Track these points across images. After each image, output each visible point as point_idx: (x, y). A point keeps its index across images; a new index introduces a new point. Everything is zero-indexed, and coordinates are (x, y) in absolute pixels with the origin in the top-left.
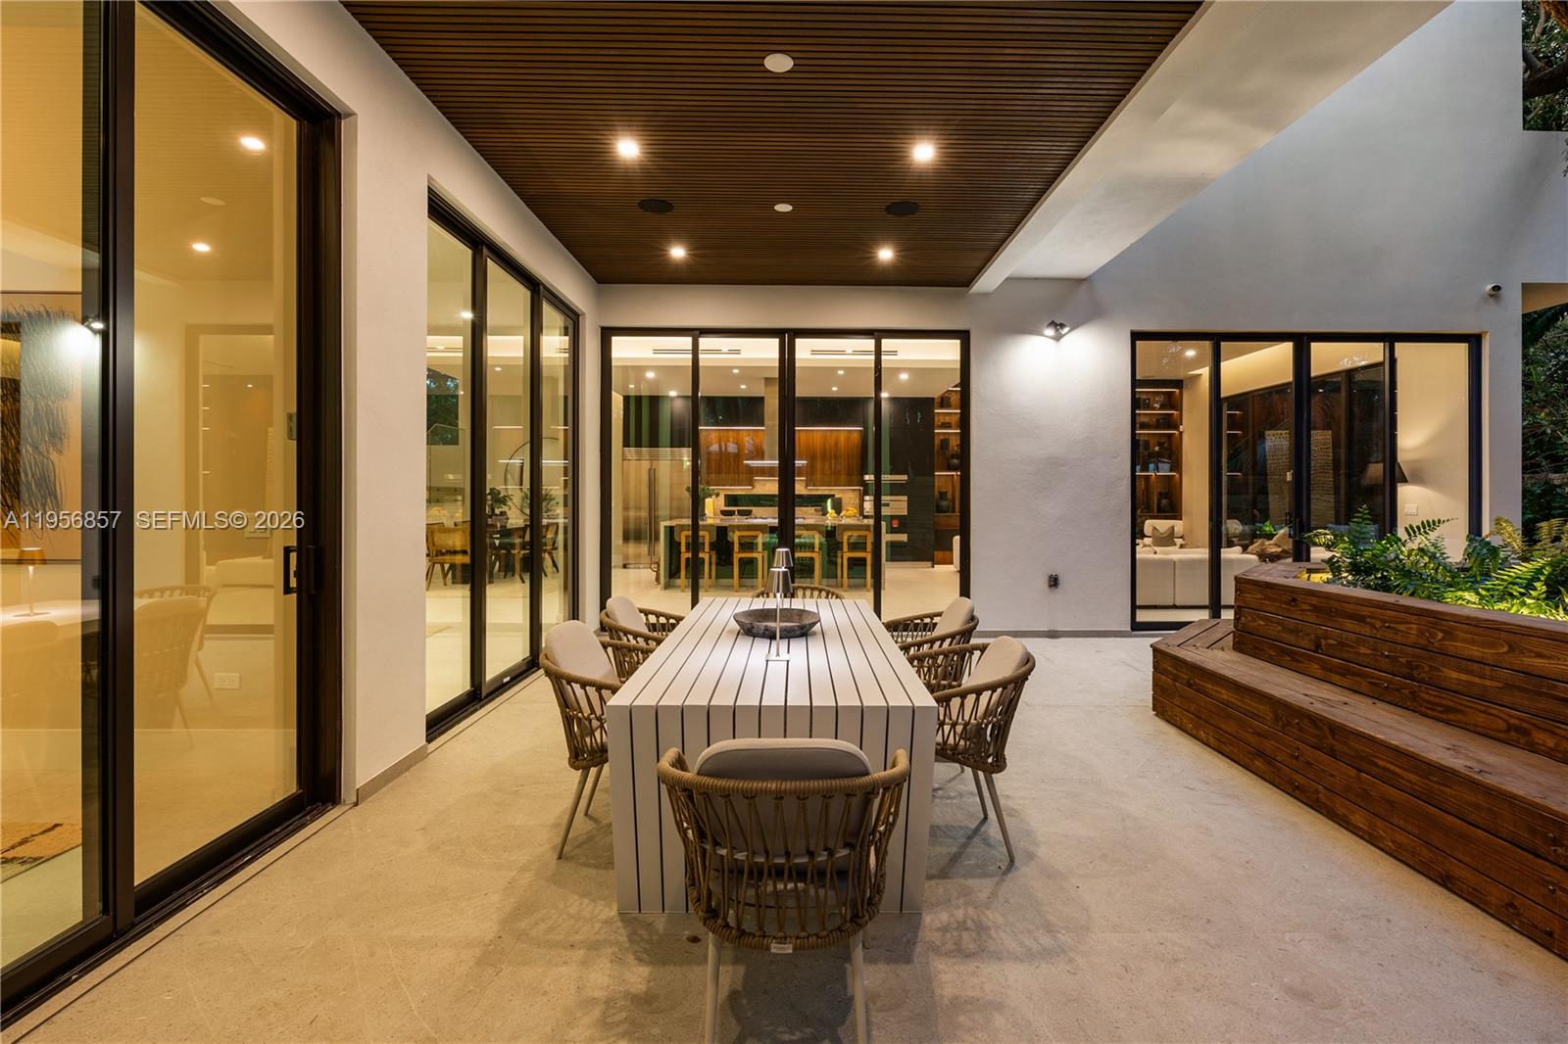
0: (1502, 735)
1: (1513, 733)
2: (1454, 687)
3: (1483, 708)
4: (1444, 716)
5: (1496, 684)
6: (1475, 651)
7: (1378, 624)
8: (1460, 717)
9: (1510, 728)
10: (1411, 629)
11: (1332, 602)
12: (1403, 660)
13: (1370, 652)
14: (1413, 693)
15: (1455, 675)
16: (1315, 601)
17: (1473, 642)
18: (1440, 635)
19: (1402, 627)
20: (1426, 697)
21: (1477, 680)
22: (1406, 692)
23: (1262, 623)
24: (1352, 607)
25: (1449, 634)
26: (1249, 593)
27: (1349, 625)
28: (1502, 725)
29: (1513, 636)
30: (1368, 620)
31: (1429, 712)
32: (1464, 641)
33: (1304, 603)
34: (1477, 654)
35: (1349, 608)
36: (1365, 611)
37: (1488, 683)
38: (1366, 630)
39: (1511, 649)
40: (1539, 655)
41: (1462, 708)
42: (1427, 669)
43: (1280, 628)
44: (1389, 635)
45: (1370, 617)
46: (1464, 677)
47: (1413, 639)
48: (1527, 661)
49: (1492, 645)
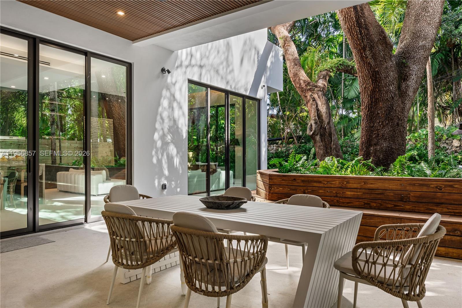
0: (363, 206)
1: (366, 205)
2: (349, 196)
3: (358, 200)
4: (347, 205)
5: (361, 193)
6: (355, 186)
7: (326, 183)
8: (352, 204)
9: (365, 204)
10: (336, 182)
11: (309, 178)
12: (334, 192)
13: (323, 191)
14: (337, 201)
15: (349, 193)
16: (303, 179)
17: (355, 183)
18: (345, 183)
19: (334, 182)
20: (341, 201)
21: (356, 193)
22: (335, 201)
23: (281, 189)
24: (317, 179)
25: (348, 182)
26: (276, 179)
27: (315, 184)
28: (363, 204)
29: (365, 180)
30: (322, 182)
31: (343, 205)
32: (352, 183)
33: (299, 180)
34: (356, 186)
35: (315, 179)
36: (321, 179)
37: (359, 193)
38: (321, 185)
39: (365, 183)
40: (372, 184)
41: (352, 202)
42: (341, 193)
43: (289, 189)
44: (329, 185)
45: (323, 181)
46: (352, 193)
47: (337, 186)
48: (369, 186)
49: (359, 183)
